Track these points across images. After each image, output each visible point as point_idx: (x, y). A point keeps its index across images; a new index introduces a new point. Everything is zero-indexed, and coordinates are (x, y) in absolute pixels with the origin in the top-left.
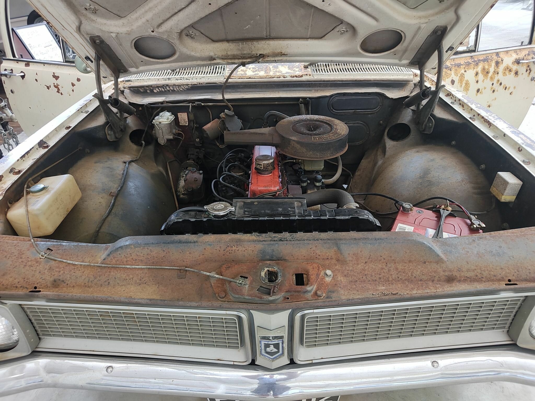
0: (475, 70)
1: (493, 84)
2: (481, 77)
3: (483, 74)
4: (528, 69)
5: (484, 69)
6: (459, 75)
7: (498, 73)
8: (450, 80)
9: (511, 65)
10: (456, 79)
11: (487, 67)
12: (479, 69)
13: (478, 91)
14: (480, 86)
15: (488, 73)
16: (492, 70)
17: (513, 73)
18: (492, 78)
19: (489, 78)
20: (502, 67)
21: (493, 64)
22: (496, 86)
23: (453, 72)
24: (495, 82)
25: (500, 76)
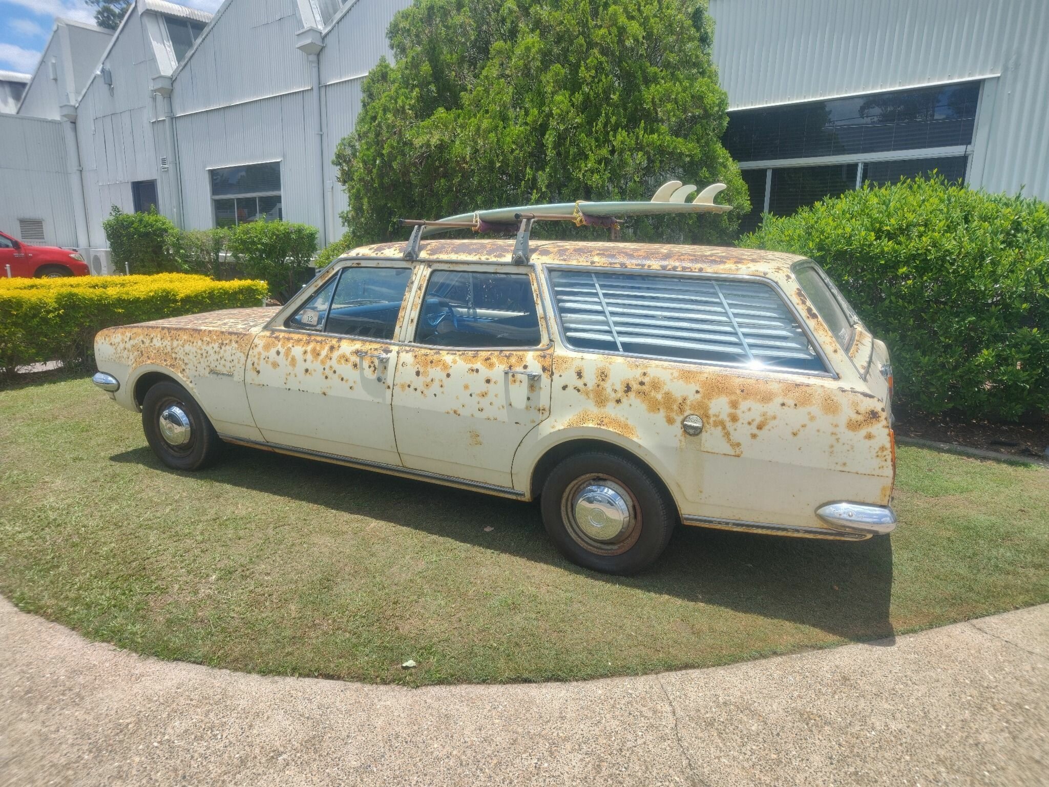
0: (304, 348)
1: (324, 369)
2: (309, 357)
3: (312, 354)
4: (372, 365)
5: (314, 350)
6: (286, 348)
7: (331, 359)
8: (276, 349)
9: (348, 355)
10: (282, 351)
11: (318, 348)
12: (309, 348)
13: (307, 371)
14: (308, 365)
15: (318, 354)
16: (324, 353)
17: (350, 365)
18: (323, 362)
19: (319, 361)
20: (336, 354)
21: (327, 348)
22: (328, 372)
23: (280, 343)
24: (327, 367)
25: (334, 362)
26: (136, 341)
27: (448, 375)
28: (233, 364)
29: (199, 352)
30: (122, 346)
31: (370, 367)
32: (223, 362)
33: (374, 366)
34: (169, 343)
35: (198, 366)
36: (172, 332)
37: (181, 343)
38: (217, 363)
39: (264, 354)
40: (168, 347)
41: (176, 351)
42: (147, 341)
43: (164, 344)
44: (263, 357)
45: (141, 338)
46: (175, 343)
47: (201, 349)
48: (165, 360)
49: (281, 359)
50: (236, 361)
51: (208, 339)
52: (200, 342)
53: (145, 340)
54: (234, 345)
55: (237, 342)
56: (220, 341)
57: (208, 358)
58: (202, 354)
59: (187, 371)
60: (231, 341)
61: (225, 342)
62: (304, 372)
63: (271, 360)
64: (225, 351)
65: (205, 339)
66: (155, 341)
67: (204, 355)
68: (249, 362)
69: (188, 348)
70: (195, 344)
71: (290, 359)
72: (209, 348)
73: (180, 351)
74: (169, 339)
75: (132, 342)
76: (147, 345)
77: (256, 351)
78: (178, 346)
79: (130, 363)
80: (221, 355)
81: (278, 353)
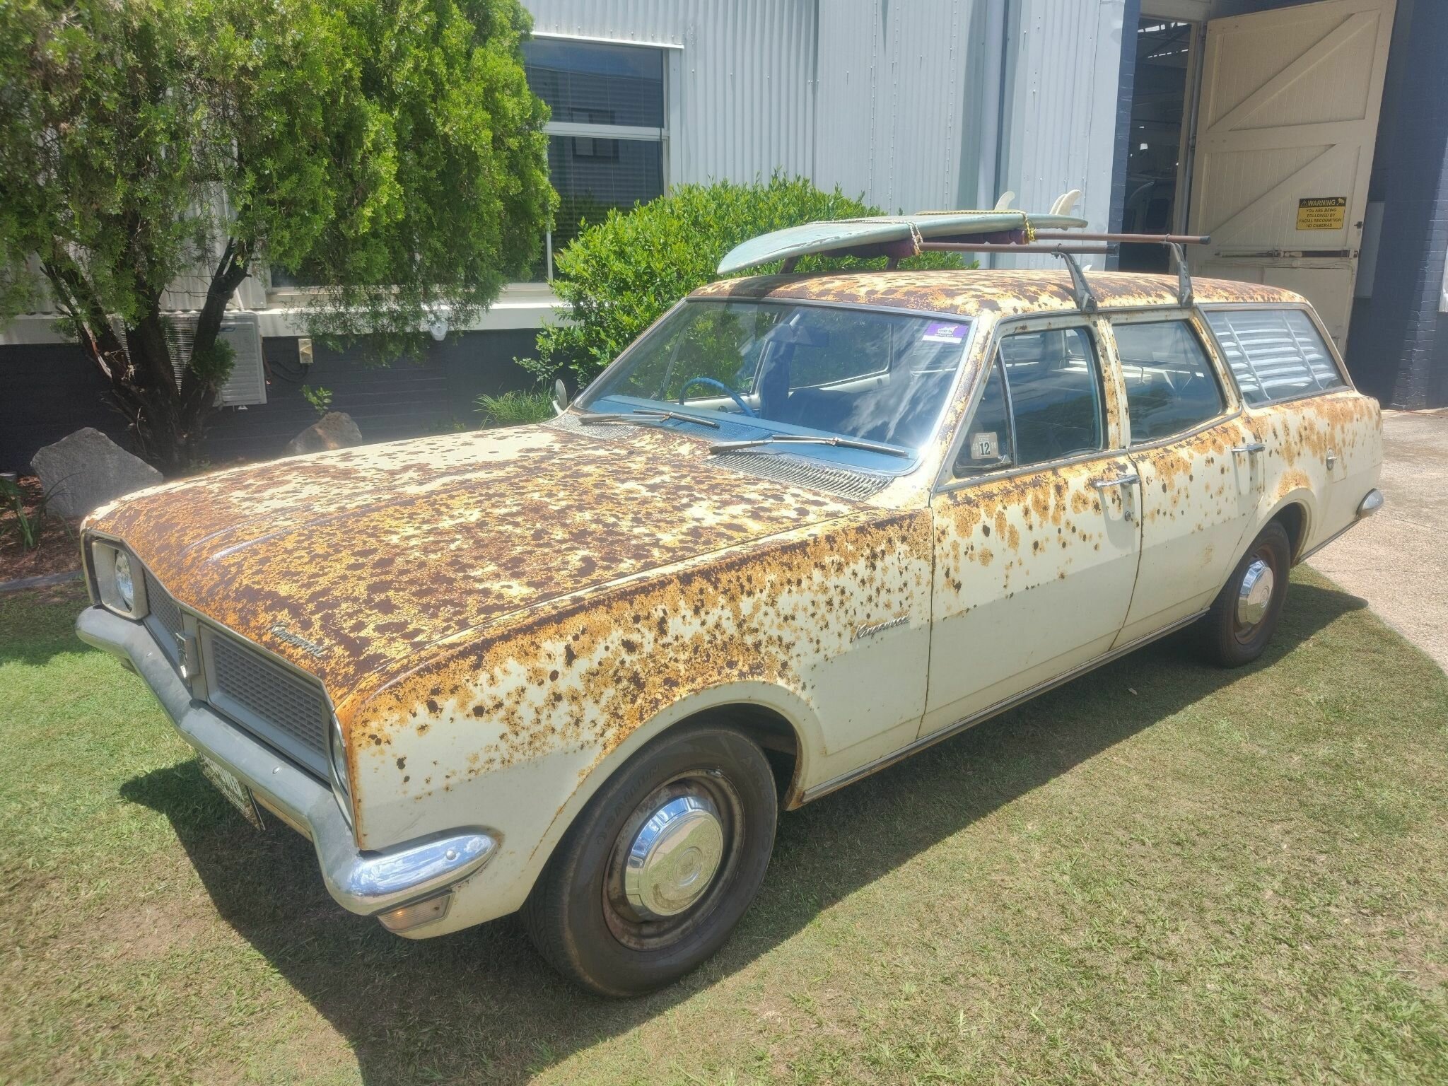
0: (1022, 505)
1: (1060, 531)
2: (1034, 517)
3: (1037, 511)
4: (1116, 497)
5: (1037, 501)
6: (995, 516)
7: (1064, 509)
9: (1083, 492)
10: (991, 523)
11: (1041, 497)
12: (1029, 500)
13: (1036, 545)
14: (1037, 535)
15: (1046, 508)
16: (1052, 502)
17: (1090, 507)
18: (1056, 519)
19: (1050, 520)
20: (1068, 496)
21: (1052, 491)
22: (1066, 534)
23: (982, 510)
24: (1063, 526)
25: (1069, 514)
26: (599, 654)
27: (1191, 478)
28: (906, 592)
29: (822, 598)
30: (537, 695)
31: (1114, 501)
32: (884, 597)
33: (1118, 498)
34: (727, 613)
35: (823, 636)
36: (724, 577)
37: (764, 596)
38: (869, 608)
39: (963, 543)
40: (725, 624)
41: (754, 625)
42: (646, 638)
43: (711, 621)
44: (962, 549)
45: (617, 635)
46: (746, 604)
47: (825, 590)
48: (731, 664)
49: (995, 542)
50: (911, 585)
51: (837, 558)
52: (817, 574)
53: (635, 637)
54: (901, 548)
55: (904, 539)
56: (867, 552)
57: (847, 605)
58: (830, 603)
59: (793, 663)
60: (890, 541)
61: (878, 550)
62: (1031, 547)
63: (978, 550)
64: (885, 570)
65: (827, 560)
66: (674, 625)
67: (836, 602)
68: (940, 572)
69: (786, 601)
70: (805, 584)
71: (1007, 535)
72: (845, 580)
73: (767, 621)
74: (722, 600)
75: (582, 665)
76: (648, 648)
77: (947, 542)
78: (756, 608)
79: (587, 734)
80: (877, 584)
81: (986, 531)
